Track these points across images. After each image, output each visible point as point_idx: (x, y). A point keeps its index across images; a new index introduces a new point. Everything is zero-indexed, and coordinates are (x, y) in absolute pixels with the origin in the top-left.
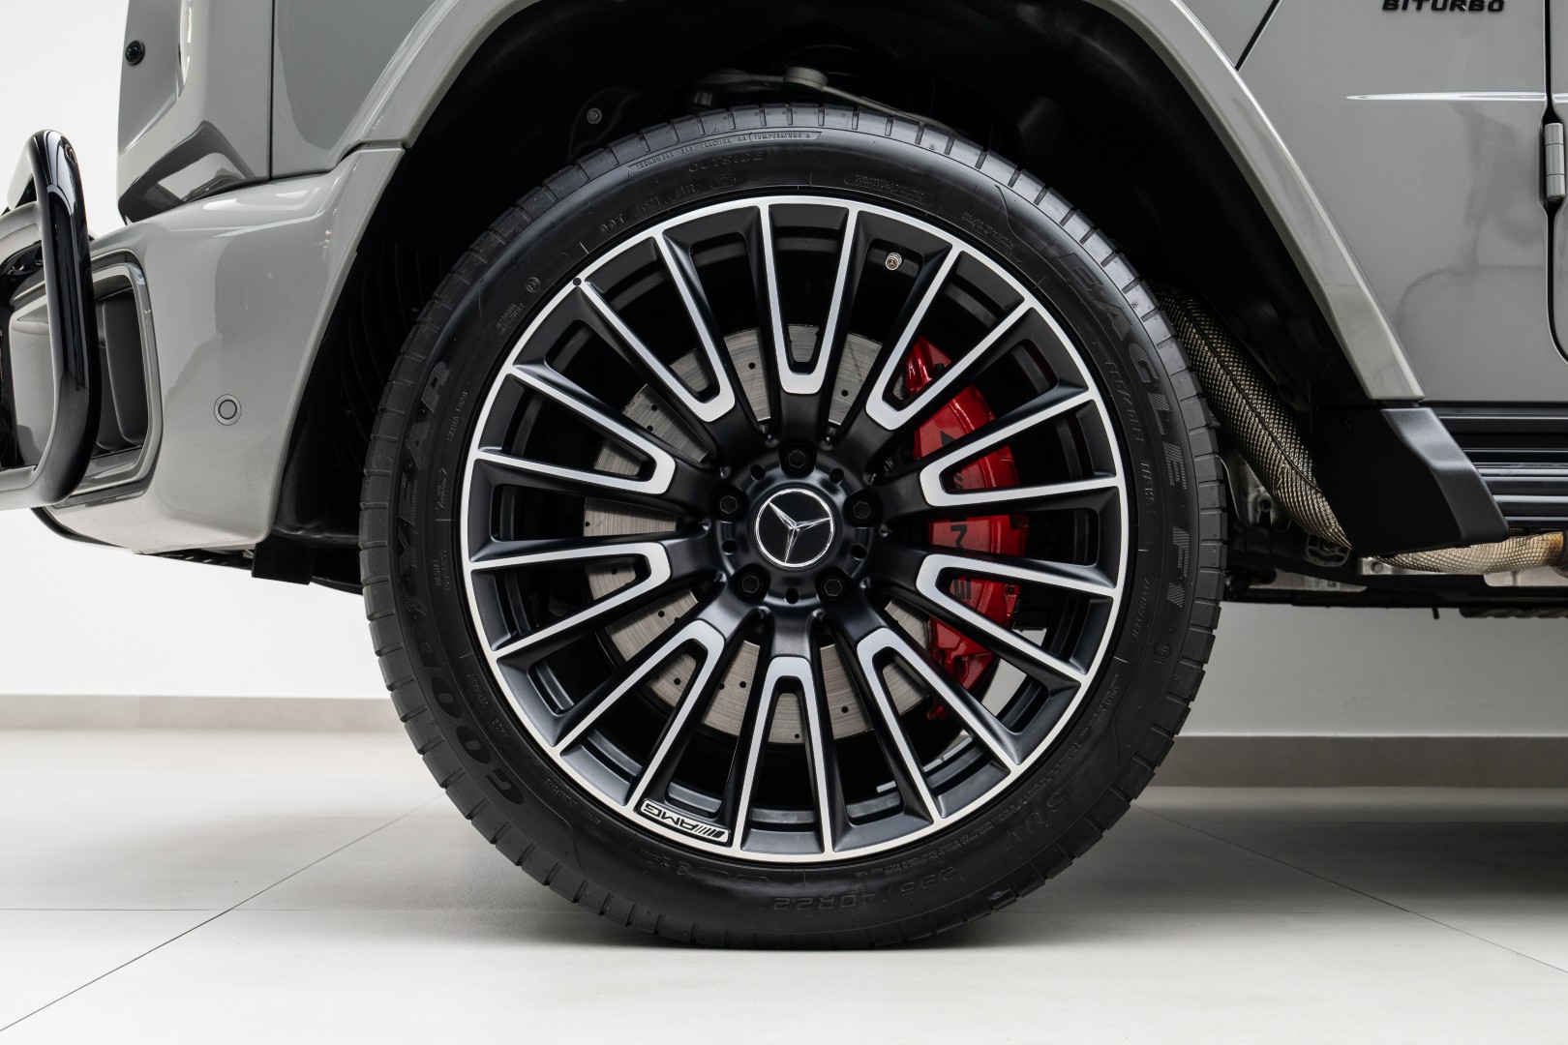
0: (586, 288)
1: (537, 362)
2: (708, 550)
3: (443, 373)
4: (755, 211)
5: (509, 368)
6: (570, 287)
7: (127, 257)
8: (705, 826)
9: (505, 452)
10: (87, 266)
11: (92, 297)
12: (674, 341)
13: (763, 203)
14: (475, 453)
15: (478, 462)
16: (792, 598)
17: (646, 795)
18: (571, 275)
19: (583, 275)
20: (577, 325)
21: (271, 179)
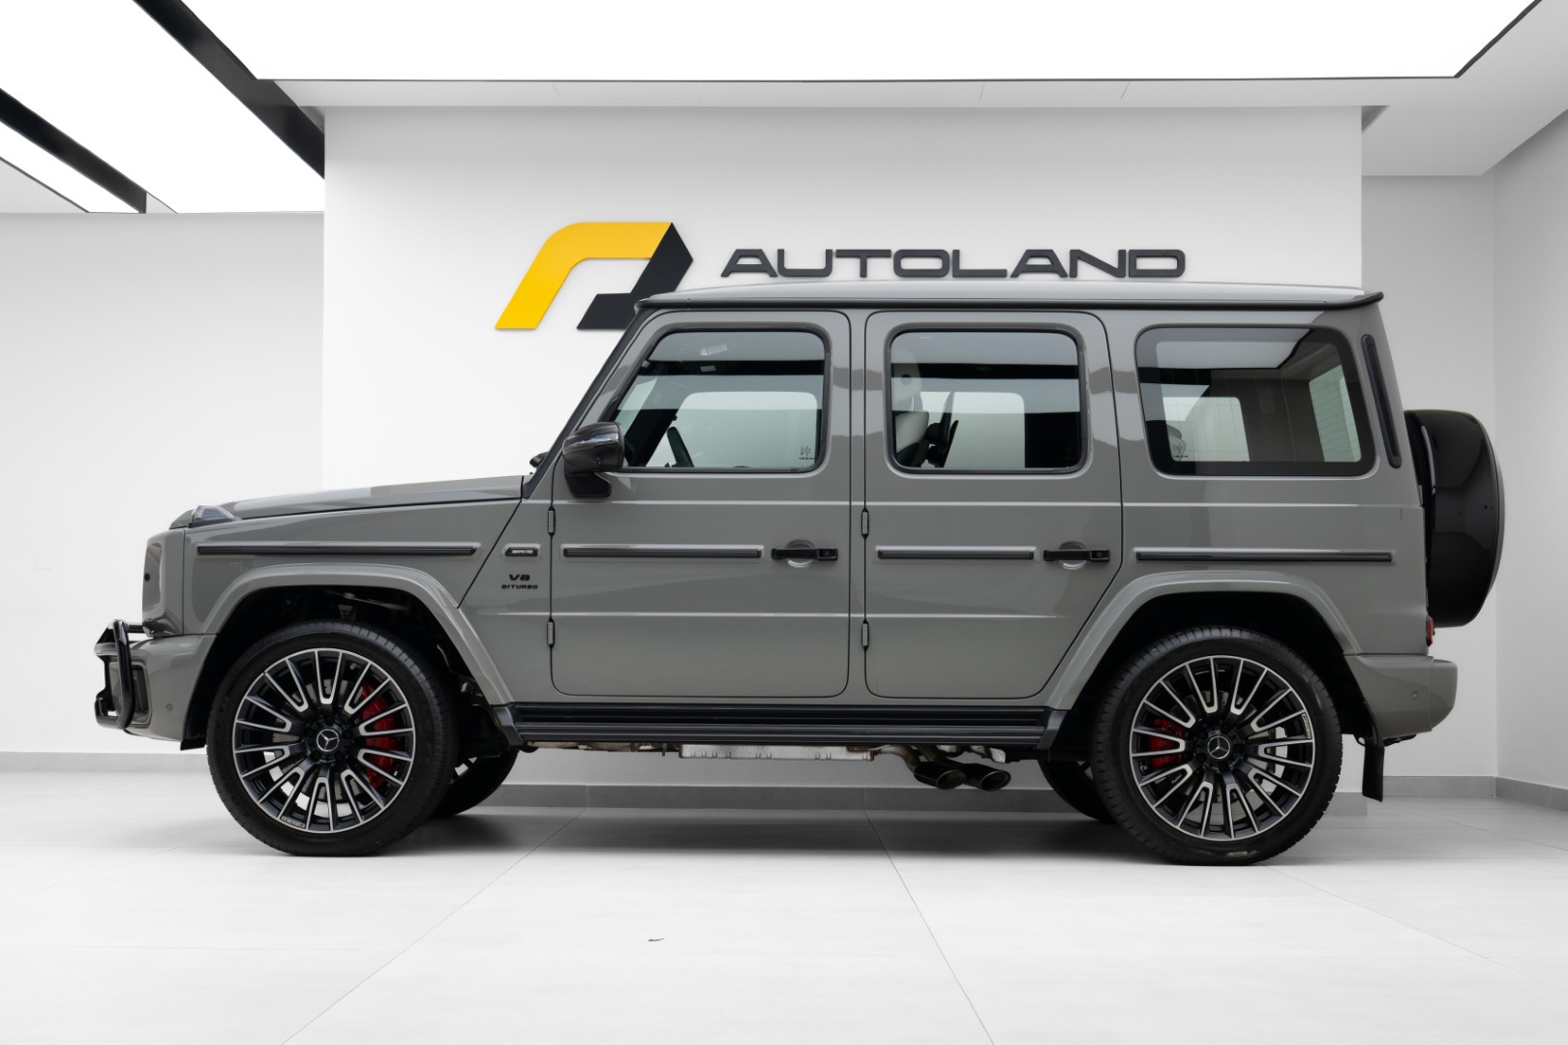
0: (267, 675)
1: (254, 695)
2: (303, 746)
3: (227, 699)
4: (313, 653)
5: (246, 697)
6: (262, 674)
7: (142, 661)
8: (298, 823)
9: (246, 720)
10: (130, 661)
11: (132, 668)
12: (291, 689)
13: (316, 651)
14: (236, 721)
15: (238, 724)
16: (327, 760)
17: (283, 815)
18: (263, 671)
19: (266, 671)
20: (265, 684)
21: (183, 635)
